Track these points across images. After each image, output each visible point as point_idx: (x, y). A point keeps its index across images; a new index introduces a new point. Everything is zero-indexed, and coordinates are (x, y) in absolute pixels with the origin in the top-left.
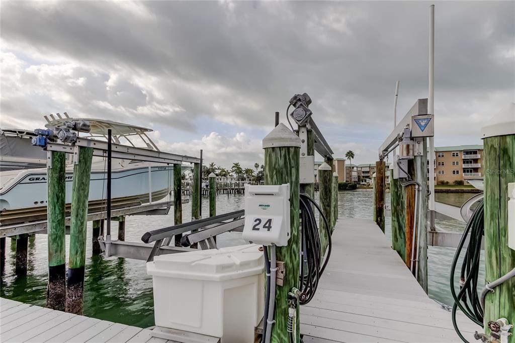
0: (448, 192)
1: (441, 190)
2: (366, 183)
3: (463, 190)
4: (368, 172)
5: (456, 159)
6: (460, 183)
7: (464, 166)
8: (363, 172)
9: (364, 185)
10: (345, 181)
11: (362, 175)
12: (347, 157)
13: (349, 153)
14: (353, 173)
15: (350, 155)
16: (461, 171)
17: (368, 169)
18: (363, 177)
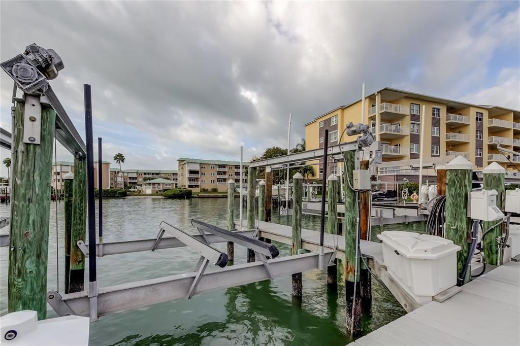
0: (208, 197)
1: (204, 196)
2: (136, 190)
3: (217, 196)
4: (135, 178)
5: (213, 171)
6: (215, 190)
7: (218, 177)
8: (130, 178)
9: (134, 191)
10: (109, 188)
11: (129, 181)
12: (116, 160)
13: (118, 156)
14: (118, 178)
15: (120, 158)
16: (216, 181)
17: (135, 175)
18: (130, 183)
